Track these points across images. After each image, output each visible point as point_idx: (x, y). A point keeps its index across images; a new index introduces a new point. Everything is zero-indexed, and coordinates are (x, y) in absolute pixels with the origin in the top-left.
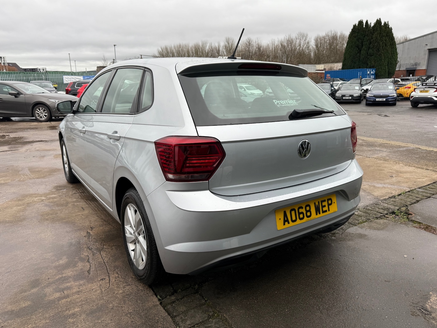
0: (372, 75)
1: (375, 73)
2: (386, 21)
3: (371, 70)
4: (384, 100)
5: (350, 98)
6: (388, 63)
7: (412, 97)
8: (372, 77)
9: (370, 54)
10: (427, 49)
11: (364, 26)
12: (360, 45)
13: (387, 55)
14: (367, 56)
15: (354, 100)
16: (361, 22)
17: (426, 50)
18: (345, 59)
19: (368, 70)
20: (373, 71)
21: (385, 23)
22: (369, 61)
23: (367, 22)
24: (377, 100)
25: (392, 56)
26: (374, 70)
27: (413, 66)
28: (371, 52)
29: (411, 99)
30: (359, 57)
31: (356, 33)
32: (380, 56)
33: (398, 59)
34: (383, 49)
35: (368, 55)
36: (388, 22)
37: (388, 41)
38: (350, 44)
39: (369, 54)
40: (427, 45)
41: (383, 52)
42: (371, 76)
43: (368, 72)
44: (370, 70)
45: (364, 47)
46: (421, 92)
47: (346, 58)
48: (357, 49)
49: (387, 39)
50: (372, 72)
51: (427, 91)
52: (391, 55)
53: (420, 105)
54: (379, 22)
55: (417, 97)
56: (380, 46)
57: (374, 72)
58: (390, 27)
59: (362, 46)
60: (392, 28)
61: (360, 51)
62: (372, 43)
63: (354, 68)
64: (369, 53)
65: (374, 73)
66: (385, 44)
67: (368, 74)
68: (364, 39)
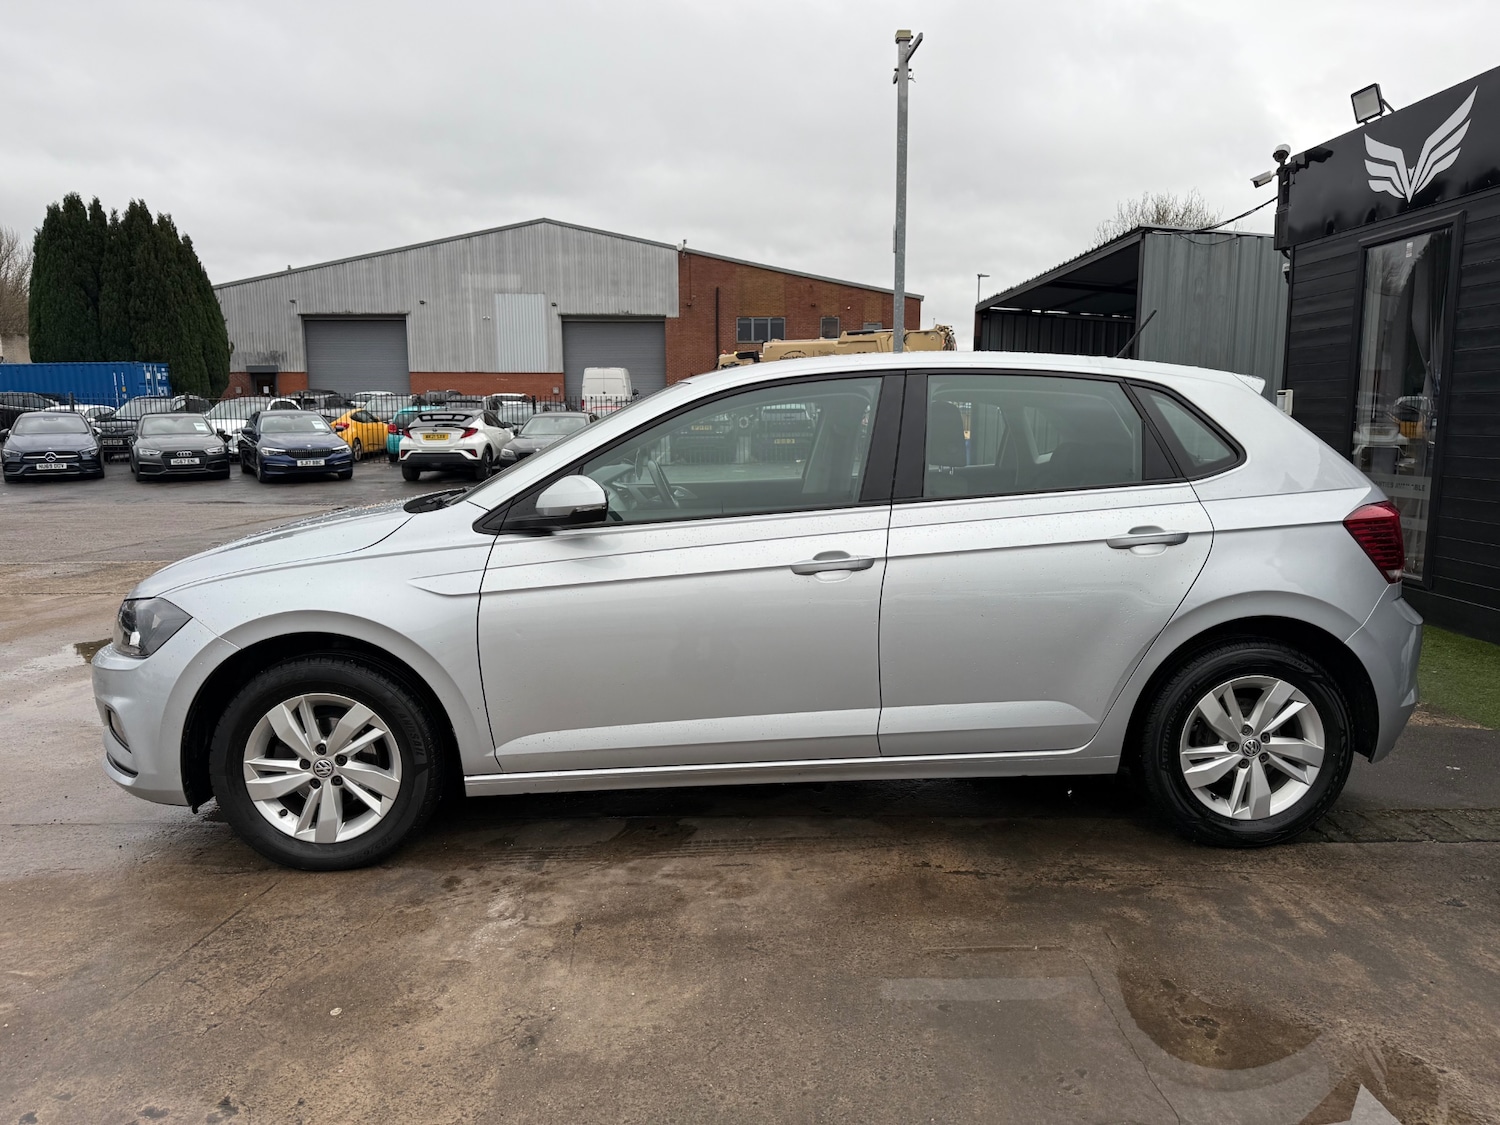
0: (161, 383)
1: (167, 378)
2: (164, 213)
3: (155, 369)
4: (322, 462)
5: (197, 461)
6: (204, 348)
7: (405, 452)
8: (163, 391)
9: (136, 313)
10: (296, 313)
11: (88, 218)
12: (90, 279)
13: (194, 323)
14: (127, 320)
15: (209, 466)
16: (73, 202)
17: (296, 316)
18: (39, 325)
19: (145, 368)
20: (161, 372)
21: (161, 219)
22: (138, 338)
23: (96, 206)
24: (299, 463)
25: (212, 327)
26: (163, 370)
27: (266, 360)
28: (140, 307)
29: (405, 458)
30: (95, 323)
31: (66, 237)
32: (174, 322)
33: (230, 338)
34: (178, 303)
35: (130, 318)
36: (170, 217)
37: (189, 278)
38: (51, 271)
39: (132, 314)
40: (293, 302)
41: (179, 310)
42: (160, 389)
43: (148, 376)
44: (150, 369)
45: (106, 289)
46: (428, 437)
47: (42, 320)
48: (83, 293)
49: (185, 273)
50: (159, 376)
51: (443, 437)
52: (208, 324)
53: (424, 475)
54: (138, 212)
55: (420, 451)
56: (164, 291)
57: (165, 374)
58: (180, 234)
59: (100, 285)
60: (191, 239)
61: (96, 300)
62: (136, 279)
63: (82, 357)
64: (132, 312)
65: (164, 378)
66: (182, 288)
67: (149, 381)
68: (101, 263)
